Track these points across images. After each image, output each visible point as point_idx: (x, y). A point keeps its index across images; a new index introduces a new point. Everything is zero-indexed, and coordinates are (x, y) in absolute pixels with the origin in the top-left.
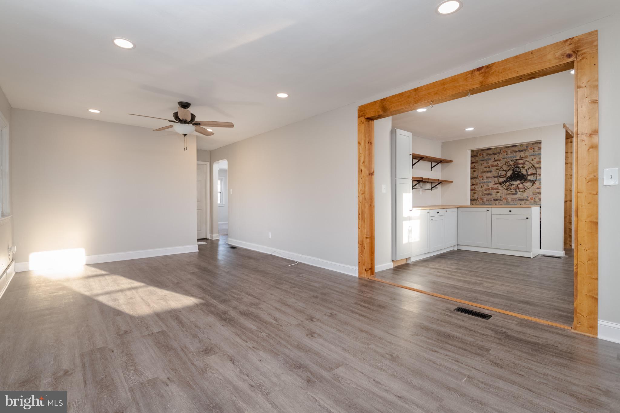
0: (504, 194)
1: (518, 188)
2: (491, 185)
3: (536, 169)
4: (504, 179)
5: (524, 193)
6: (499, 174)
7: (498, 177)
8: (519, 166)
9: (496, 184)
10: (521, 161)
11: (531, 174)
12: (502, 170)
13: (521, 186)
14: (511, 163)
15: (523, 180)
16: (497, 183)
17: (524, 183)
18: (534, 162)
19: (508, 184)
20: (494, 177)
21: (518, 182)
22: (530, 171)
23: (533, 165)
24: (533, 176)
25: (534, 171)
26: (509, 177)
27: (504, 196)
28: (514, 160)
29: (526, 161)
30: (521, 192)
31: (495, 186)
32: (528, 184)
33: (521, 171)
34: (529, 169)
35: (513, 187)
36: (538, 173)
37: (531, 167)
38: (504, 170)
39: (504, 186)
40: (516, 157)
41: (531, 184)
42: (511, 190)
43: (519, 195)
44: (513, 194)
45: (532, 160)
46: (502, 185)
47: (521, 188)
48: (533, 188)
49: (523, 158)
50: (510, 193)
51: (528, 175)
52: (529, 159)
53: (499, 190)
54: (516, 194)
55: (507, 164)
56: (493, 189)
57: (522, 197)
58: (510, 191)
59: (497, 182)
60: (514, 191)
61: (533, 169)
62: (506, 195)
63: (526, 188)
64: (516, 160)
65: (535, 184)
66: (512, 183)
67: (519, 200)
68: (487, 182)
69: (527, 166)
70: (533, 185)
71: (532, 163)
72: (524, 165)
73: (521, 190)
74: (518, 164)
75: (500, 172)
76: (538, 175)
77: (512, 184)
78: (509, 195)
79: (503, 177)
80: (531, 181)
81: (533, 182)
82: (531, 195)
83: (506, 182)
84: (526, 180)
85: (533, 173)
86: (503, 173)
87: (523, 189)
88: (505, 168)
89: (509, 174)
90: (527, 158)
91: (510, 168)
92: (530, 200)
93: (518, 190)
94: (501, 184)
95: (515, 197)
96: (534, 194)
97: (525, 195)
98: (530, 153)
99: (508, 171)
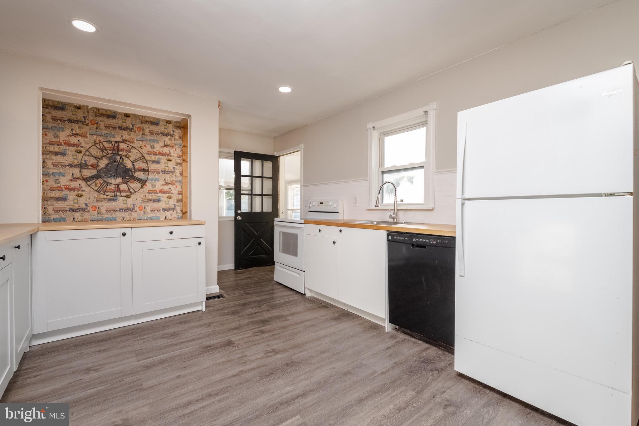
0: (92, 199)
1: (118, 190)
2: (64, 182)
3: (147, 163)
4: (94, 172)
5: (129, 199)
6: (83, 162)
7: (82, 166)
8: (121, 153)
9: (75, 179)
10: (123, 146)
11: (140, 170)
12: (88, 156)
13: (123, 187)
14: (106, 145)
15: (127, 178)
16: (78, 179)
17: (128, 183)
18: (144, 151)
19: (100, 181)
20: (71, 166)
21: (119, 180)
22: (138, 165)
23: (143, 156)
24: (142, 173)
25: (144, 166)
26: (101, 169)
27: (92, 202)
28: (111, 141)
29: (133, 147)
30: (125, 198)
31: (75, 184)
32: (135, 185)
33: (124, 161)
34: (136, 160)
35: (109, 187)
36: (149, 168)
37: (140, 159)
38: (93, 156)
39: (94, 184)
40: (114, 137)
41: (139, 185)
42: (106, 193)
43: (120, 202)
44: (110, 200)
45: (141, 147)
46: (89, 183)
47: (124, 191)
48: (142, 192)
49: (126, 140)
50: (104, 199)
51: (136, 170)
52: (137, 144)
53: (83, 191)
54: (115, 200)
55: (98, 145)
56: (70, 189)
57: (125, 206)
58: (104, 194)
59: (79, 176)
60: (113, 194)
61: (143, 162)
62: (97, 201)
63: (131, 190)
64: (116, 142)
65: (146, 186)
66: (109, 180)
67: (121, 210)
68: (54, 174)
69: (134, 155)
70: (142, 187)
71: (141, 152)
72: (129, 153)
73: (123, 194)
74: (118, 149)
75: (86, 158)
76: (150, 173)
77: (108, 183)
78: (102, 201)
79: (90, 167)
80: (139, 180)
81: (143, 182)
82: (139, 203)
83: (98, 179)
84: (133, 178)
85: (143, 168)
86: (91, 161)
87: (127, 192)
88: (95, 151)
89: (103, 163)
90: (132, 142)
91: (105, 154)
92: (138, 210)
93: (119, 194)
94: (86, 180)
95: (112, 205)
96: (143, 201)
97: (130, 202)
98: (137, 135)
99: (100, 159)
